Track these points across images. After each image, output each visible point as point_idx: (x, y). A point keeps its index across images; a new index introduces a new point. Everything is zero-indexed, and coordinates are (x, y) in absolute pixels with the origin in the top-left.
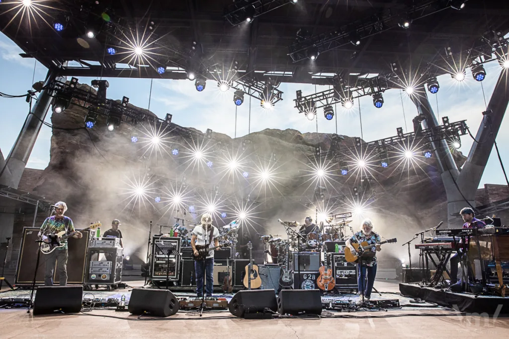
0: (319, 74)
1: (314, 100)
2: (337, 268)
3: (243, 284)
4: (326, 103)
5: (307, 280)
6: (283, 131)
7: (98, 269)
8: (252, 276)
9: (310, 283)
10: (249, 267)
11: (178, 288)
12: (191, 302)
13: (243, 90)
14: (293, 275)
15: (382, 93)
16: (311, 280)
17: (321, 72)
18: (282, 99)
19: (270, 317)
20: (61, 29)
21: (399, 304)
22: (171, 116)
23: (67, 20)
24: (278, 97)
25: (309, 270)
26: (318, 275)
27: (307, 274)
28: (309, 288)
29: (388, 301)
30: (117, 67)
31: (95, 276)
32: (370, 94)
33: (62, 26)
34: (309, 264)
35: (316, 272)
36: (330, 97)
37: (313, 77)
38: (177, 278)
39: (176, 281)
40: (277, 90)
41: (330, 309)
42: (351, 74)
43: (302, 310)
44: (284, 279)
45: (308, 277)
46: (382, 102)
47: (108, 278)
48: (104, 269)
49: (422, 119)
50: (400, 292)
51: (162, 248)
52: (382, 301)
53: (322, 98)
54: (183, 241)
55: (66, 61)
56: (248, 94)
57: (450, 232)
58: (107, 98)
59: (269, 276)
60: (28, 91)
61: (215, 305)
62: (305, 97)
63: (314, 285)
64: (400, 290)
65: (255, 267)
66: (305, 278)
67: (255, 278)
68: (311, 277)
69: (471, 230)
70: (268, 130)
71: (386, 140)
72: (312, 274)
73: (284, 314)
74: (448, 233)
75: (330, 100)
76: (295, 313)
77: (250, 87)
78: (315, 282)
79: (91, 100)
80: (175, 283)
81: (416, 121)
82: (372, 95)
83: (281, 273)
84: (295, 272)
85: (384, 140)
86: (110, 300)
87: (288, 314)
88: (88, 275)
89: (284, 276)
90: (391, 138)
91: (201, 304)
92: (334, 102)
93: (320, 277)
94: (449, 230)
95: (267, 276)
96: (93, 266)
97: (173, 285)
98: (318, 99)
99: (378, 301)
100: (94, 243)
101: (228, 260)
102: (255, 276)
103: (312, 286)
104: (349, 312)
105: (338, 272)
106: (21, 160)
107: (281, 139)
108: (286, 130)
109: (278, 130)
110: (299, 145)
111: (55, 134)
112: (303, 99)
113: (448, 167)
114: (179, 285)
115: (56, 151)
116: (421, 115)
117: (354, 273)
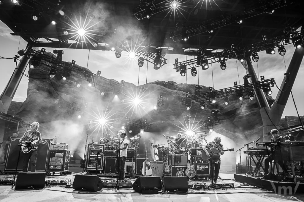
0: (188, 49)
1: (185, 64)
2: (197, 164)
3: (141, 173)
4: (192, 67)
5: (180, 171)
6: (167, 82)
7: (54, 163)
8: (147, 168)
9: (181, 173)
10: (145, 163)
12: (110, 183)
13: (144, 58)
14: (171, 168)
15: (225, 61)
16: (182, 171)
17: (190, 48)
18: (166, 64)
19: (157, 193)
20: (37, 19)
21: (234, 186)
22: (100, 72)
23: (40, 14)
24: (164, 62)
25: (181, 165)
26: (186, 168)
27: (180, 168)
28: (180, 176)
29: (227, 185)
30: (69, 42)
31: (53, 167)
32: (218, 62)
33: (37, 18)
34: (181, 161)
35: (185, 167)
36: (195, 63)
37: (185, 51)
38: (102, 169)
39: (101, 171)
40: (164, 58)
41: (193, 189)
42: (207, 50)
43: (176, 189)
44: (166, 170)
45: (180, 169)
46: (225, 66)
47: (60, 168)
48: (58, 163)
49: (249, 77)
50: (234, 179)
51: (94, 151)
52: (224, 184)
53: (190, 63)
54: (106, 147)
55: (39, 38)
56: (147, 60)
57: (264, 144)
58: (62, 60)
59: (157, 169)
60: (16, 56)
61: (125, 185)
62: (180, 63)
63: (183, 174)
64: (235, 178)
65: (149, 163)
66: (178, 170)
67: (148, 170)
68: (182, 170)
69: (277, 143)
70: (158, 82)
71: (228, 89)
72: (182, 168)
73: (165, 191)
74: (263, 145)
75: (195, 65)
76: (172, 190)
77: (147, 56)
78: (184, 172)
79: (53, 61)
81: (246, 78)
82: (220, 62)
83: (164, 167)
84: (172, 166)
85: (226, 89)
86: (62, 181)
87: (168, 191)
88: (49, 166)
89: (166, 169)
90: (230, 88)
91: (116, 185)
92: (197, 66)
94: (263, 143)
95: (156, 169)
96: (52, 161)
97: (99, 173)
98: (188, 64)
99: (222, 184)
100: (53, 147)
101: (132, 158)
102: (149, 168)
103: (182, 175)
104: (204, 190)
105: (198, 166)
107: (165, 87)
108: (169, 82)
109: (164, 82)
110: (176, 91)
111: (31, 81)
112: (179, 64)
113: (264, 105)
114: (103, 173)
115: (30, 91)
116: (248, 74)
117: (208, 168)
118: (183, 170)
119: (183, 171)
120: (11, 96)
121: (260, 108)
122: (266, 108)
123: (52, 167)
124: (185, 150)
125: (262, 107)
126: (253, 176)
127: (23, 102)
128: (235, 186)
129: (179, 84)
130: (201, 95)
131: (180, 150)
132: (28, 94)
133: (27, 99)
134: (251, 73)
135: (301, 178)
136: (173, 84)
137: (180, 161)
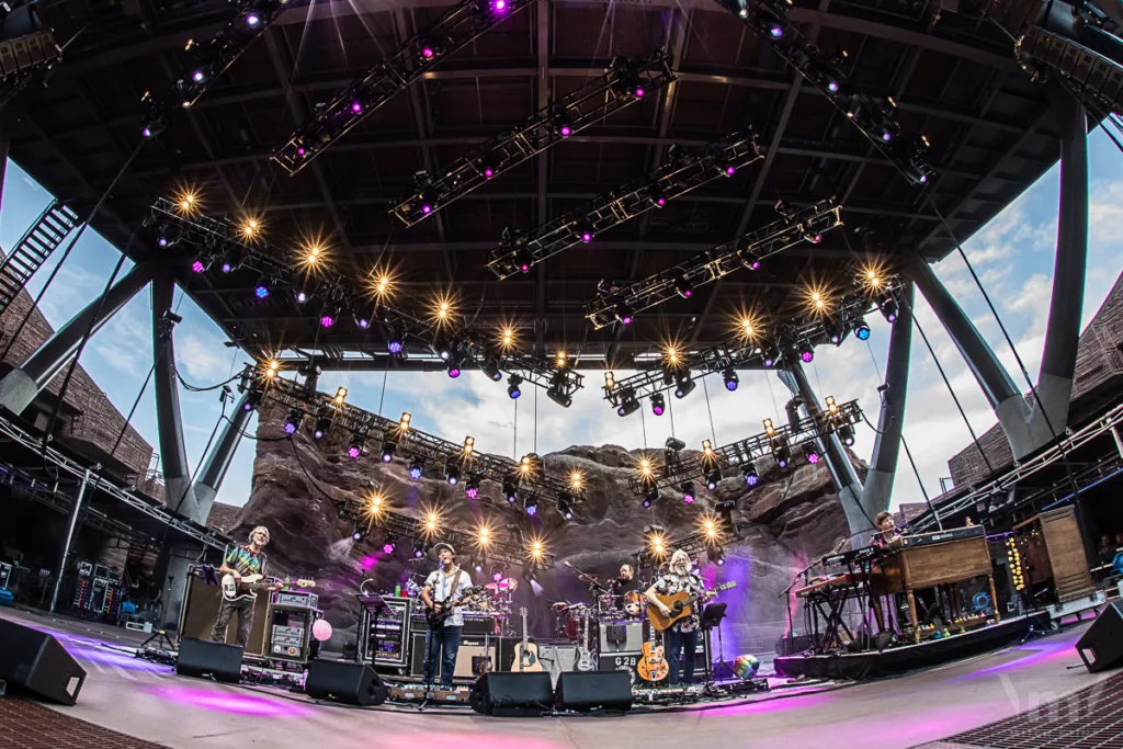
0: (644, 355)
1: (634, 385)
4: (652, 390)
6: (598, 449)
7: (283, 639)
8: (526, 661)
10: (522, 647)
11: (405, 678)
12: (410, 691)
13: (521, 375)
14: (597, 657)
16: (629, 665)
17: (646, 350)
18: (583, 387)
19: (538, 716)
22: (410, 416)
24: (576, 384)
25: (626, 649)
26: (638, 658)
27: (622, 657)
31: (279, 648)
32: (717, 370)
34: (625, 639)
35: (638, 653)
36: (658, 380)
37: (636, 359)
38: (404, 663)
39: (403, 668)
40: (573, 372)
41: (651, 703)
43: (597, 706)
44: (581, 666)
45: (623, 662)
46: (737, 381)
47: (297, 653)
48: (292, 640)
49: (798, 404)
50: (773, 670)
52: (739, 684)
53: (645, 382)
56: (530, 381)
58: (317, 390)
59: (556, 662)
61: (449, 698)
62: (618, 382)
63: (633, 674)
64: (775, 666)
65: (532, 648)
66: (618, 662)
67: (530, 663)
68: (629, 662)
70: (574, 449)
71: (750, 441)
72: (630, 657)
73: (563, 710)
74: (840, 561)
75: (658, 384)
76: (584, 709)
78: (635, 668)
80: (400, 671)
81: (791, 409)
82: (721, 372)
83: (577, 655)
84: (600, 653)
85: (746, 441)
86: (285, 679)
87: (570, 709)
88: (270, 646)
89: (581, 661)
90: (756, 436)
91: (425, 694)
92: (665, 386)
93: (642, 660)
95: (553, 661)
96: (278, 634)
97: (398, 674)
98: (639, 383)
99: (732, 684)
100: (279, 599)
101: (487, 637)
102: (532, 659)
104: (683, 704)
106: (211, 486)
107: (595, 461)
108: (604, 447)
109: (591, 447)
110: (624, 469)
111: (260, 454)
112: (617, 386)
113: (847, 480)
114: (408, 674)
115: (258, 479)
116: (796, 397)
117: (702, 651)
118: (633, 662)
119: (632, 667)
120: (215, 486)
121: (839, 490)
122: (852, 486)
123: (277, 649)
124: (640, 610)
125: (843, 486)
126: (821, 653)
127: (242, 506)
128: (770, 686)
129: (632, 452)
130: (682, 466)
131: (626, 612)
132: (253, 486)
133: (251, 499)
134: (804, 395)
135: (932, 630)
136: (615, 453)
137: (624, 641)
